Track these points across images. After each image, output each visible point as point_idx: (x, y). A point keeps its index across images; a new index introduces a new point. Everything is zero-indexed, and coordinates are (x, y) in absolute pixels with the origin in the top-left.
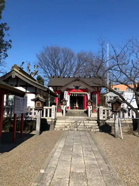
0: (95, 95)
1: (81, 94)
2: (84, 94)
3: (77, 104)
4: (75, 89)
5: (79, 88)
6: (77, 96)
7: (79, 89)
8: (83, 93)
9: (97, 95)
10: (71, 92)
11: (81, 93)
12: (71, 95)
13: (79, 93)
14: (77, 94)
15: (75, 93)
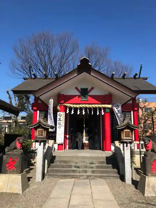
0: (127, 113)
1: (95, 109)
2: (105, 109)
3: (86, 136)
4: (79, 96)
5: (90, 94)
6: (84, 113)
7: (91, 96)
8: (100, 106)
9: (132, 112)
10: (68, 105)
11: (94, 106)
12: (68, 112)
13: (91, 106)
14: (86, 109)
15: (78, 106)
